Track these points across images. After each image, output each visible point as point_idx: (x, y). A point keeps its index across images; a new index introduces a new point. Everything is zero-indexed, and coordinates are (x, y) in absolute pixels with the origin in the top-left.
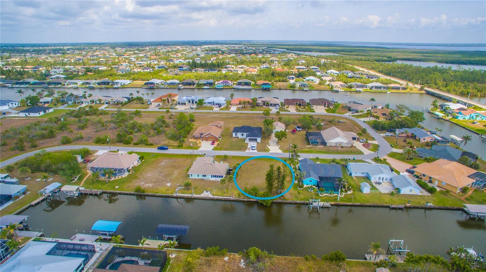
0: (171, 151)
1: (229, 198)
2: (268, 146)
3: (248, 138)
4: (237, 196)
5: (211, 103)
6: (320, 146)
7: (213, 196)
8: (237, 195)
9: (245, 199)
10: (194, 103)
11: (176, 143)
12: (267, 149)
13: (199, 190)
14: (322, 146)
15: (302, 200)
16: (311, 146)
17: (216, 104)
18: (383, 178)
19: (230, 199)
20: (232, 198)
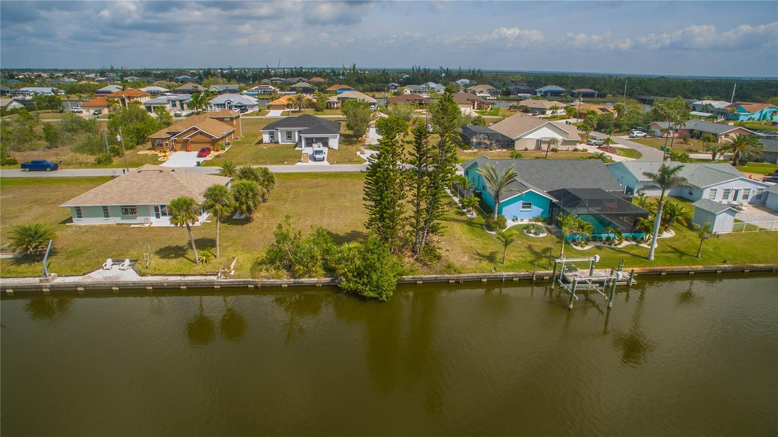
0: (62, 173)
1: (214, 278)
2: (358, 153)
3: (304, 136)
4: (247, 272)
5: (224, 105)
6: (498, 150)
7: (142, 275)
8: (249, 266)
9: (279, 277)
10: (185, 106)
11: (92, 159)
12: (358, 160)
13: (88, 258)
14: (504, 150)
15: (512, 267)
16: (475, 150)
17: (236, 107)
18: (737, 192)
19: (212, 283)
20: (222, 280)
